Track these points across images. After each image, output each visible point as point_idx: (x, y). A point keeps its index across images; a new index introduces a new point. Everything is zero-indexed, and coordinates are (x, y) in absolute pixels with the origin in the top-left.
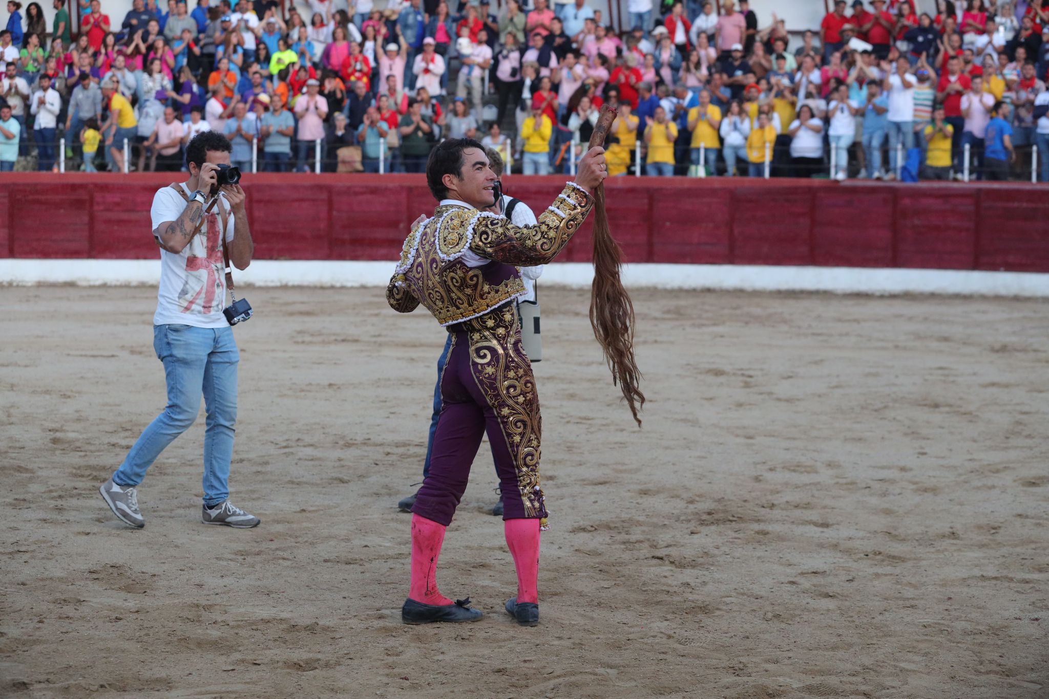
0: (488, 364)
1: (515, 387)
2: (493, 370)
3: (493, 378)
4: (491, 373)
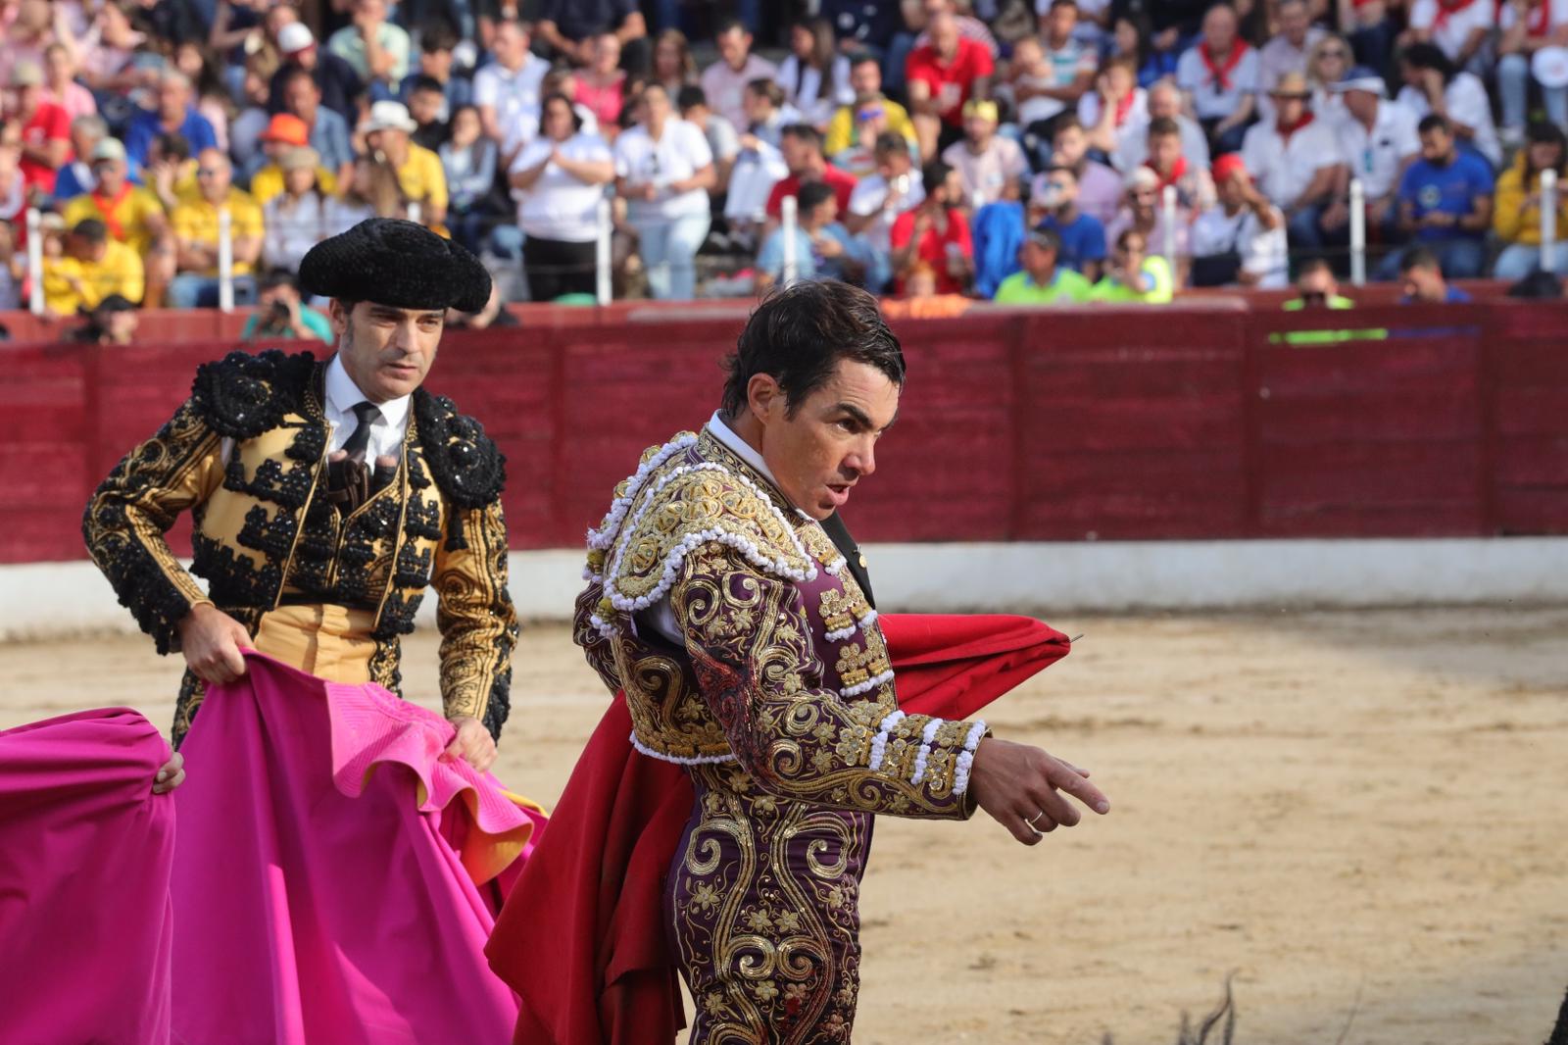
0: (708, 879)
1: (759, 957)
2: (714, 898)
3: (707, 920)
4: (705, 906)
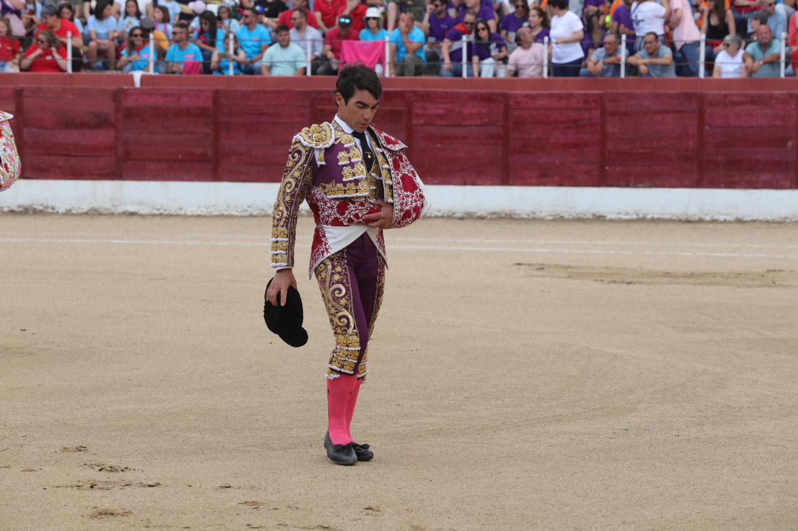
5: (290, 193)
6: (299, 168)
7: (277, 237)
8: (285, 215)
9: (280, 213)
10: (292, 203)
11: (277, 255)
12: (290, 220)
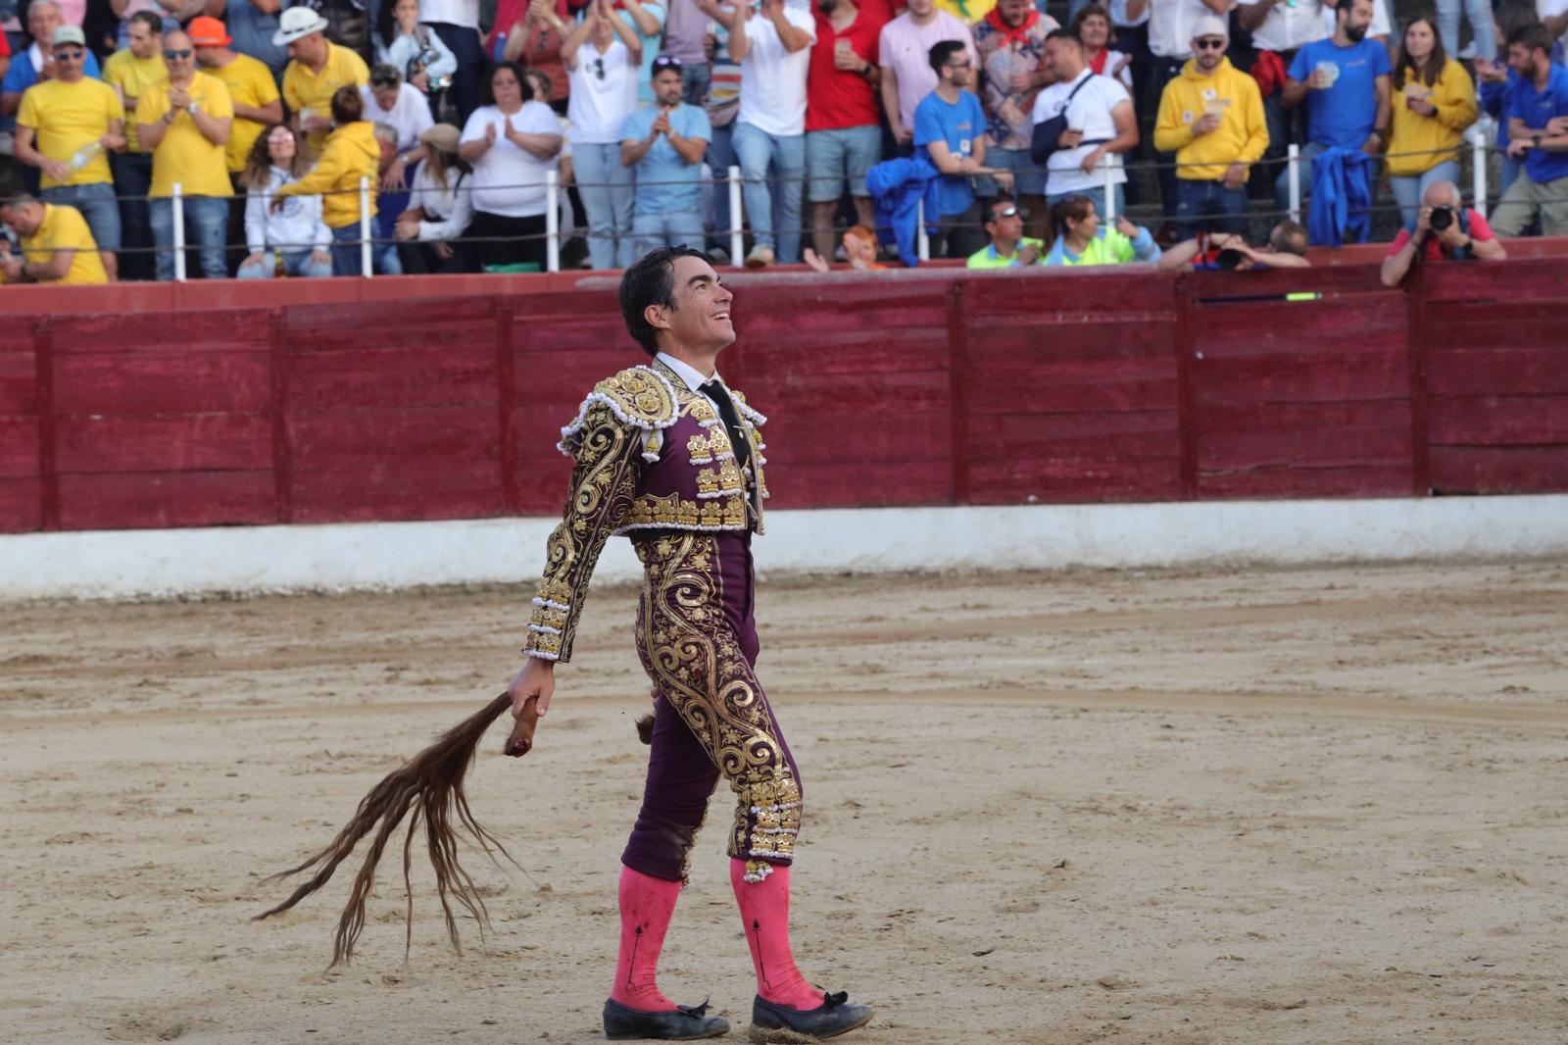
5: (587, 515)
6: (607, 467)
7: (548, 599)
8: (570, 557)
9: (560, 551)
10: (589, 536)
11: (541, 634)
12: (579, 569)
